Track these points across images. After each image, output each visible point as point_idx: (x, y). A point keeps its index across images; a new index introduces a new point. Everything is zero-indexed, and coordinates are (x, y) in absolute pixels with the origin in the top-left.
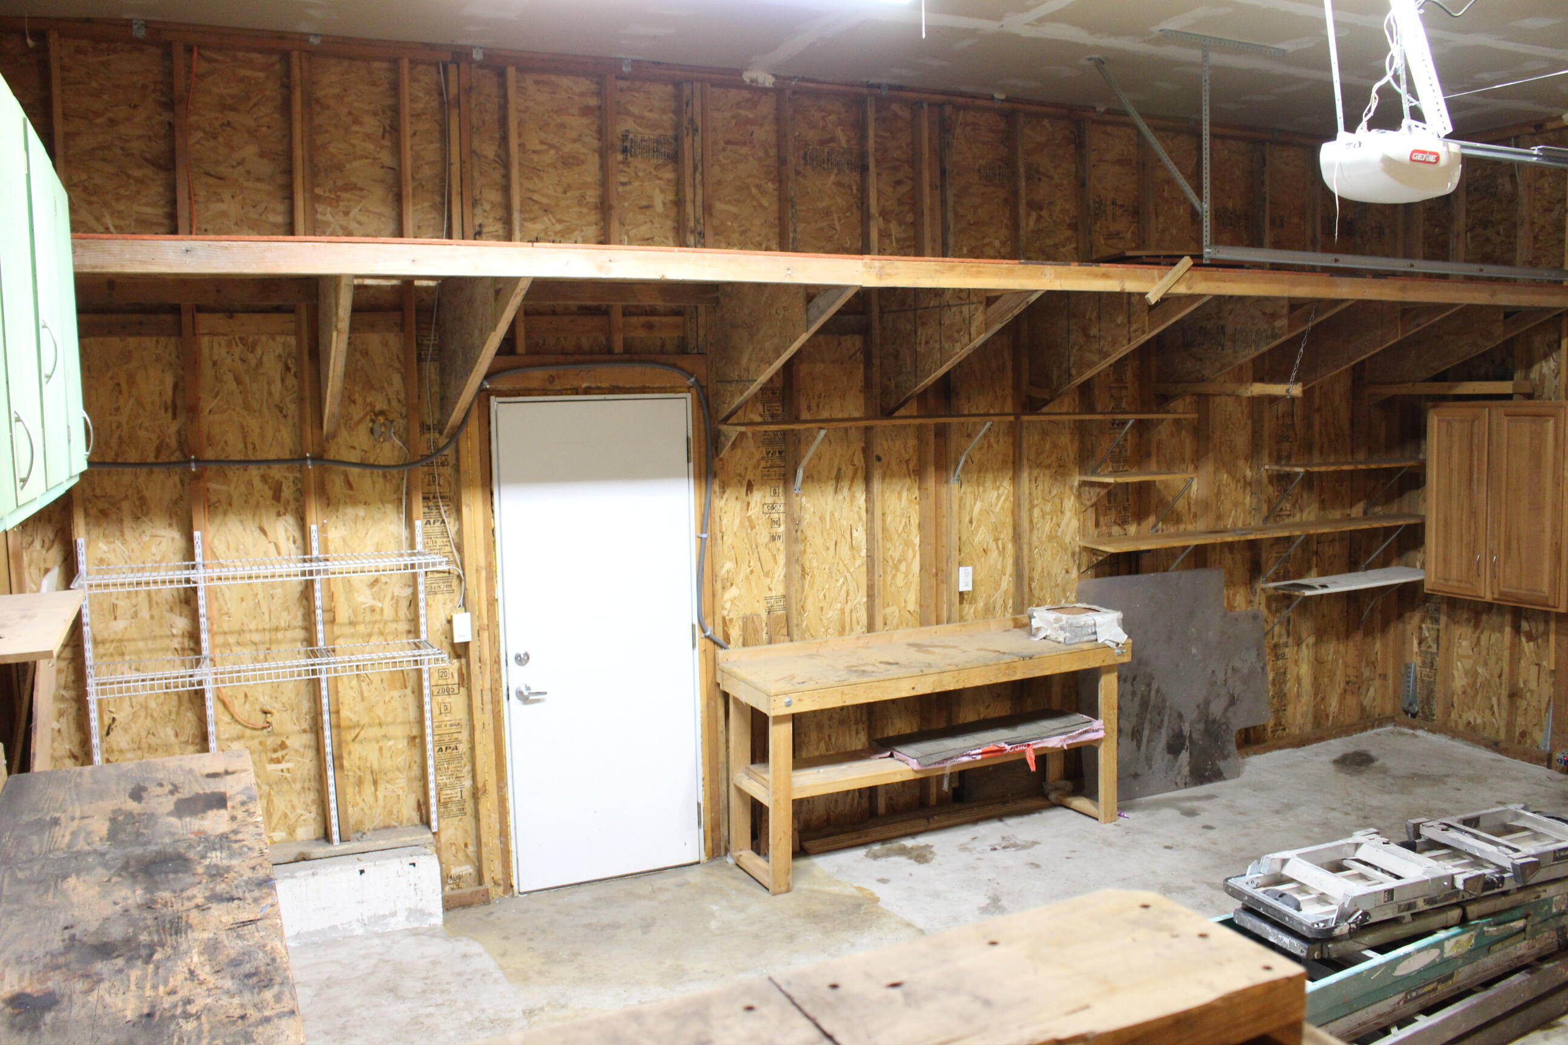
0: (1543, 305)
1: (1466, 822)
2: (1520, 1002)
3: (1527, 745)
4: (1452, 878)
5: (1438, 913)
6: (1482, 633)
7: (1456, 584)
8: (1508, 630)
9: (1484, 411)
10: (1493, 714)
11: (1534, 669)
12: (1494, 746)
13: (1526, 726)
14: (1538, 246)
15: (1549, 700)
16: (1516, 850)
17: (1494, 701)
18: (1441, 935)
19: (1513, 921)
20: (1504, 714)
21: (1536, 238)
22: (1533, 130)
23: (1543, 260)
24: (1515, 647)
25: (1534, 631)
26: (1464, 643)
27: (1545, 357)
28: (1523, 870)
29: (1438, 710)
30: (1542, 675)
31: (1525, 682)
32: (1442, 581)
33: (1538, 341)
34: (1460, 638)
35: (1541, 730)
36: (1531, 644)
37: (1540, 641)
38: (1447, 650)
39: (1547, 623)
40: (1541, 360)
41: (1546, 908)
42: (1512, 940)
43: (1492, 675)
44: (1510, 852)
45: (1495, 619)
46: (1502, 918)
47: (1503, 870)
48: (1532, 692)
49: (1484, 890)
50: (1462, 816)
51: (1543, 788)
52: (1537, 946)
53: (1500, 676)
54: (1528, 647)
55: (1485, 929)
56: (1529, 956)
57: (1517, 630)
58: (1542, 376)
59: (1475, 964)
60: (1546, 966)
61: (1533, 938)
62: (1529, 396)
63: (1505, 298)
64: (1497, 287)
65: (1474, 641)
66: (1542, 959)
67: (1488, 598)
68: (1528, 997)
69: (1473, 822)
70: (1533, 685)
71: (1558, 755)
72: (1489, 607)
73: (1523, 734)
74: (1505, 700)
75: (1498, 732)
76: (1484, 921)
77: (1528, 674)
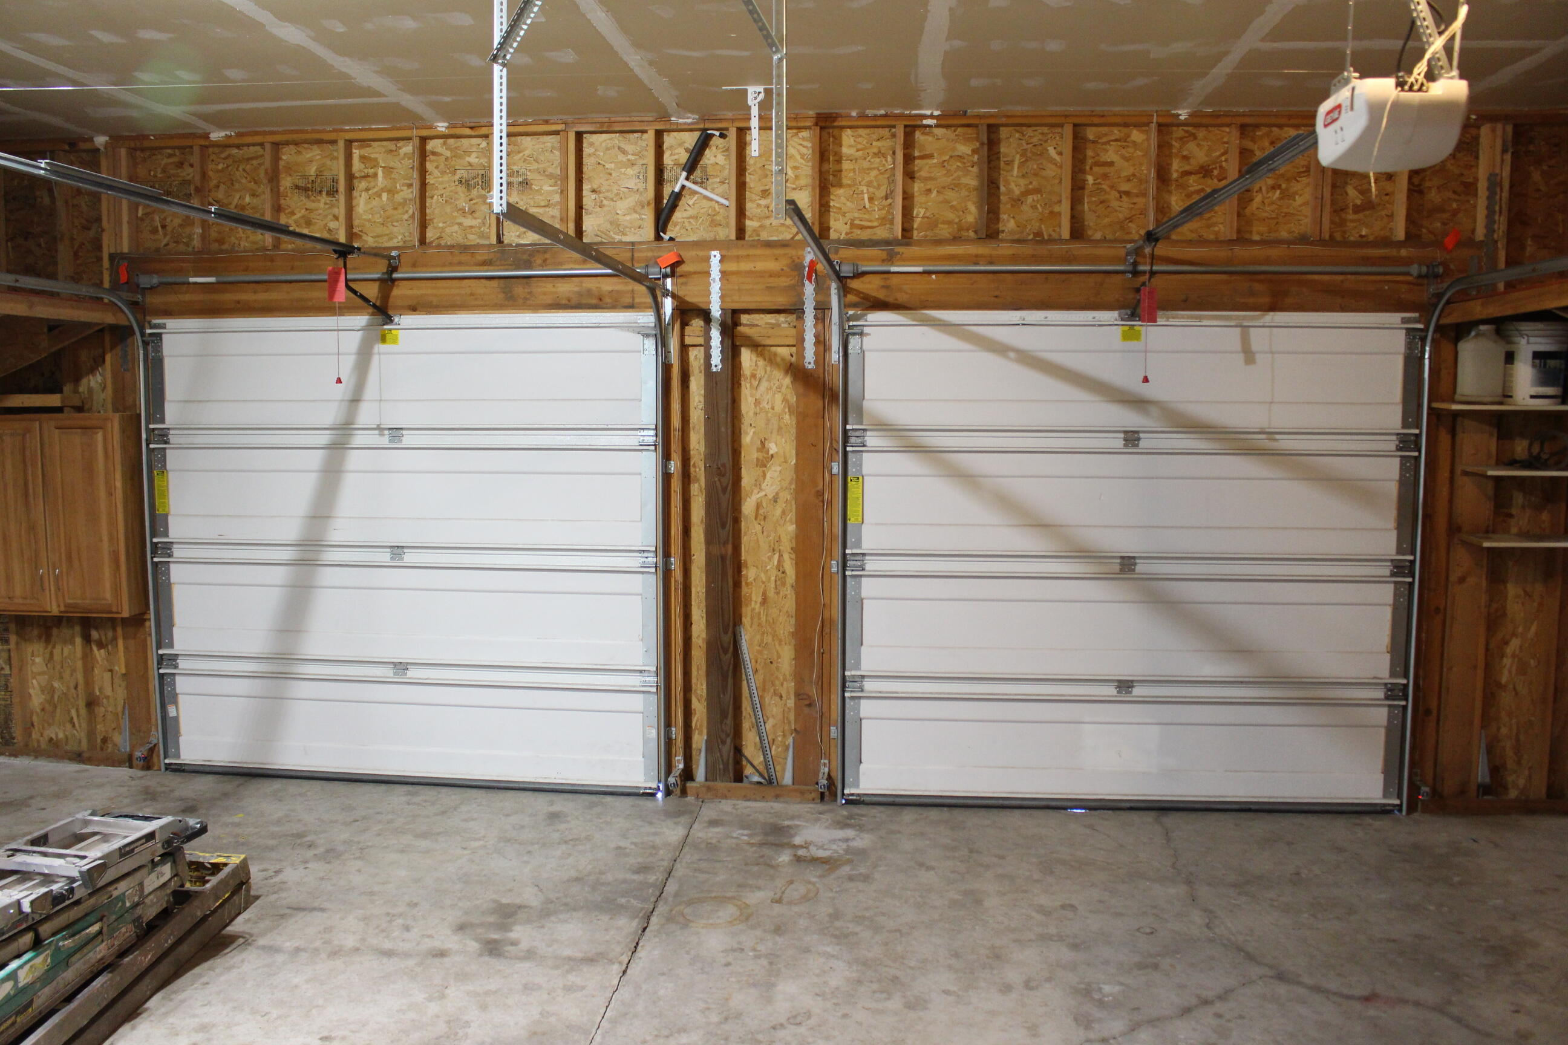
0: (82, 319)
1: (34, 842)
2: (105, 1003)
3: (109, 750)
4: (18, 903)
5: (8, 944)
6: (54, 647)
7: (21, 601)
8: (78, 641)
9: (35, 424)
10: (74, 726)
11: (108, 675)
12: (78, 757)
13: (106, 731)
14: (78, 262)
15: (125, 703)
16: (84, 857)
17: (73, 713)
18: (14, 965)
19: (88, 927)
20: (84, 725)
21: (76, 255)
22: (67, 147)
23: (84, 276)
24: (87, 657)
25: (103, 639)
26: (38, 660)
27: (92, 371)
28: (90, 876)
29: (18, 732)
30: (116, 680)
31: (100, 689)
32: (7, 600)
33: (84, 355)
34: (33, 656)
35: (120, 734)
36: (102, 651)
37: (110, 647)
38: (20, 670)
39: (114, 629)
40: (87, 374)
41: (120, 904)
42: (89, 947)
43: (68, 688)
44: (77, 860)
45: (66, 632)
46: (77, 927)
47: (72, 880)
48: (108, 697)
49: (54, 907)
50: (29, 837)
51: (126, 789)
52: (116, 943)
53: (76, 688)
54: (99, 654)
55: (61, 944)
56: (111, 955)
57: (87, 639)
58: (90, 390)
59: (55, 983)
60: (127, 960)
61: (111, 937)
62: (80, 409)
63: (44, 311)
64: (36, 299)
65: (47, 656)
66: (123, 954)
67: (55, 611)
68: (112, 995)
69: (42, 841)
70: (108, 691)
71: (138, 754)
72: (58, 621)
73: (105, 740)
74: (83, 711)
75: (80, 742)
76: (59, 936)
77: (103, 681)
